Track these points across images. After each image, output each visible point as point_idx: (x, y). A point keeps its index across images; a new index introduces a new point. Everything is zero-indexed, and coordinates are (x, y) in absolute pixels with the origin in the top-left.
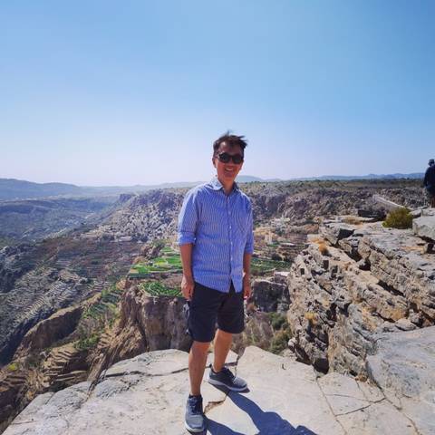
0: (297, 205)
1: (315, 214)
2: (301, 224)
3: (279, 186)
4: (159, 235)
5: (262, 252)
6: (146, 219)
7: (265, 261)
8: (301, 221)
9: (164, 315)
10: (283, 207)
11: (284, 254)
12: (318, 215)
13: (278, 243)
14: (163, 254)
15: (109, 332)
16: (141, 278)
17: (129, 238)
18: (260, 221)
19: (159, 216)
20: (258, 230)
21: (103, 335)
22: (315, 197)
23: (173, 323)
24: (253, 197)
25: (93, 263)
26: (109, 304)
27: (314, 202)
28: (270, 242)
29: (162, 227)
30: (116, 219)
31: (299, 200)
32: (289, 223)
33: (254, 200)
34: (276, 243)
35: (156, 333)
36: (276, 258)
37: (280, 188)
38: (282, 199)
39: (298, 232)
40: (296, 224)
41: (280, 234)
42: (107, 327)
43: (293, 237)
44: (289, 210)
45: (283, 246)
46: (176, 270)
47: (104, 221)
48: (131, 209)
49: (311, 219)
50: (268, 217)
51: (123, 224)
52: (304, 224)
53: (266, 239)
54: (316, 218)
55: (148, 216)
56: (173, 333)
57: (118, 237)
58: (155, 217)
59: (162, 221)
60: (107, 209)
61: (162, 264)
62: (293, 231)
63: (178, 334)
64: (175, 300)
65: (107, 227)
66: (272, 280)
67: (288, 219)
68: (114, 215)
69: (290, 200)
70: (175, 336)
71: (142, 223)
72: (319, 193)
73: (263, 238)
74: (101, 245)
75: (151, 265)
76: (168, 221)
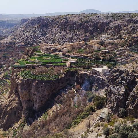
0: (115, 27)
1: (124, 33)
2: (115, 39)
3: (106, 16)
4: (39, 42)
5: (90, 55)
6: (33, 33)
7: (92, 60)
8: (115, 37)
9: (30, 90)
10: (108, 28)
11: (102, 56)
12: (125, 34)
13: (100, 50)
14: (36, 54)
15: (5, 96)
16: (21, 68)
17: (23, 44)
18: (94, 36)
19: (40, 32)
20: (91, 41)
21: (2, 97)
22: (126, 23)
23: (35, 94)
24: (91, 22)
25: (4, 57)
26: (7, 80)
27: (125, 26)
28: (96, 49)
29: (41, 38)
30: (17, 33)
31: (117, 24)
32: (108, 38)
33: (92, 24)
34: (99, 50)
35: (26, 99)
36: (98, 58)
37: (107, 17)
38: (108, 24)
39: (112, 44)
40: (112, 39)
41: (102, 45)
42: (5, 93)
43: (109, 47)
44: (111, 30)
45: (102, 52)
46: (40, 64)
47: (12, 34)
48: (26, 27)
49: (121, 36)
50: (99, 34)
51: (21, 36)
52: (117, 39)
53: (94, 47)
54: (124, 35)
55: (34, 31)
56: (35, 100)
57: (18, 43)
58: (38, 32)
59: (41, 34)
60: (14, 27)
61: (33, 60)
62: (109, 43)
63: (37, 100)
64: (36, 82)
65: (12, 37)
66: (90, 73)
67: (109, 36)
68: (17, 30)
69: (112, 24)
70: (36, 101)
71: (31, 35)
72: (128, 21)
73: (92, 47)
74: (8, 47)
75: (27, 60)
76: (45, 35)
